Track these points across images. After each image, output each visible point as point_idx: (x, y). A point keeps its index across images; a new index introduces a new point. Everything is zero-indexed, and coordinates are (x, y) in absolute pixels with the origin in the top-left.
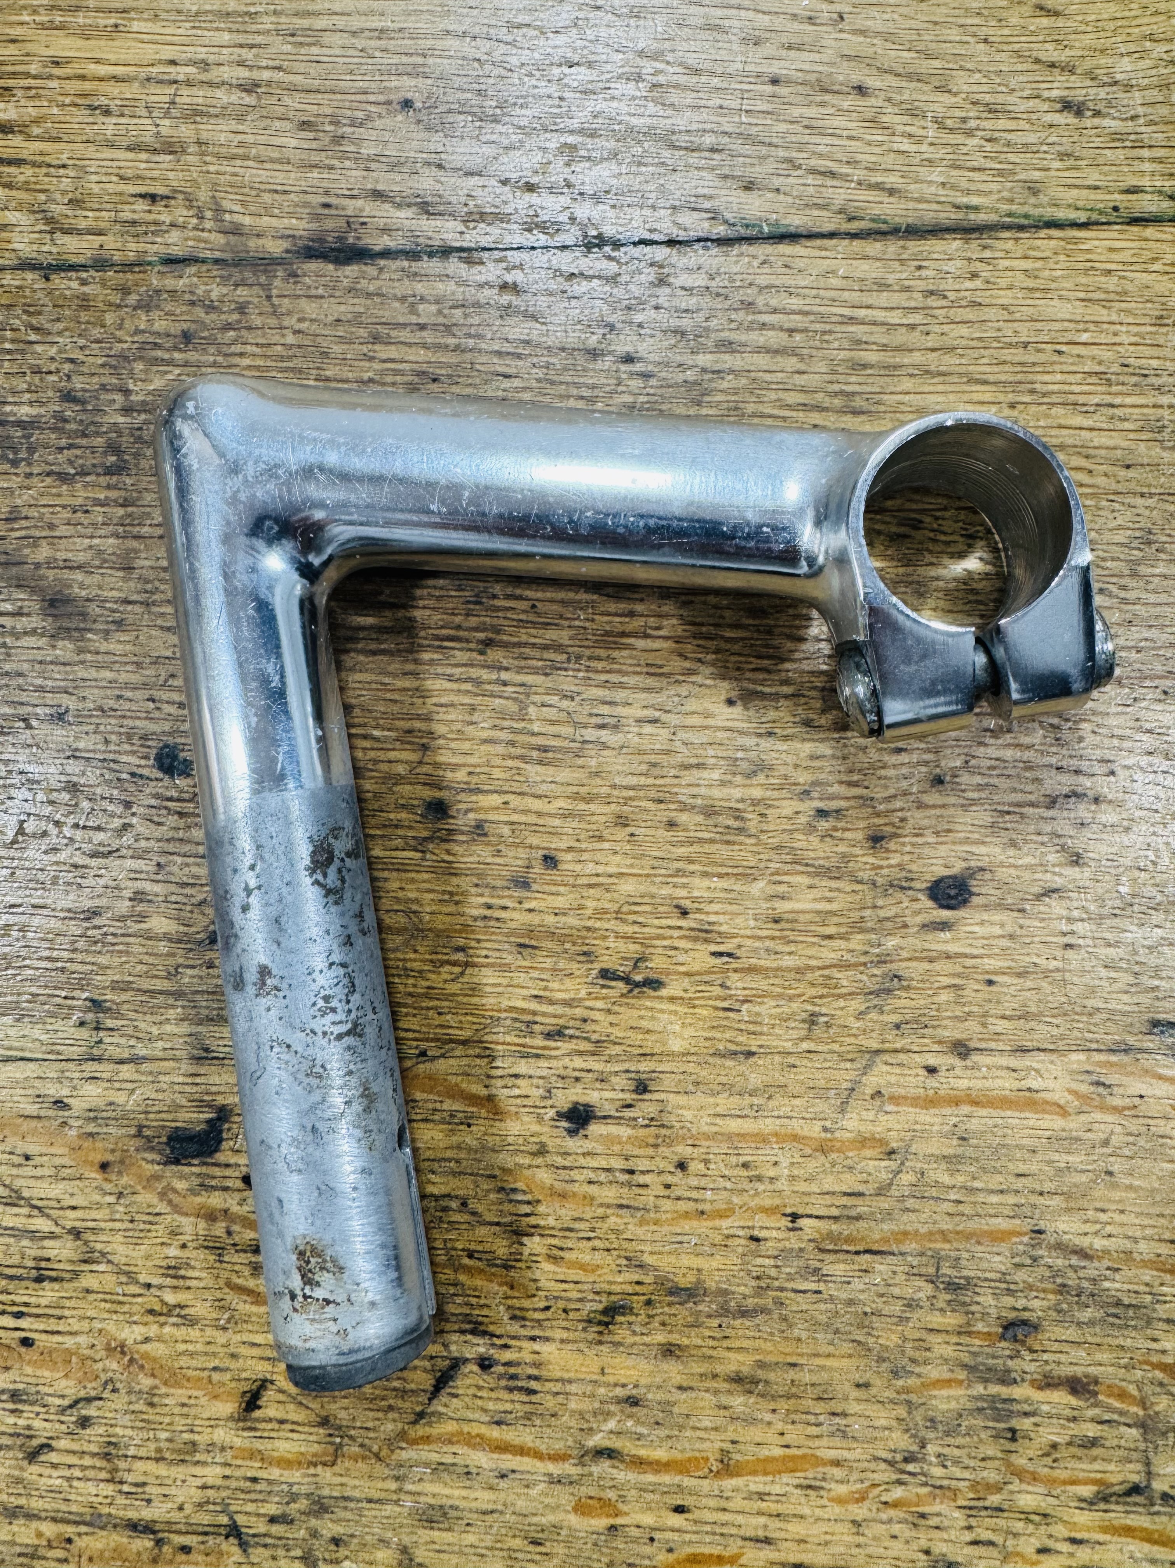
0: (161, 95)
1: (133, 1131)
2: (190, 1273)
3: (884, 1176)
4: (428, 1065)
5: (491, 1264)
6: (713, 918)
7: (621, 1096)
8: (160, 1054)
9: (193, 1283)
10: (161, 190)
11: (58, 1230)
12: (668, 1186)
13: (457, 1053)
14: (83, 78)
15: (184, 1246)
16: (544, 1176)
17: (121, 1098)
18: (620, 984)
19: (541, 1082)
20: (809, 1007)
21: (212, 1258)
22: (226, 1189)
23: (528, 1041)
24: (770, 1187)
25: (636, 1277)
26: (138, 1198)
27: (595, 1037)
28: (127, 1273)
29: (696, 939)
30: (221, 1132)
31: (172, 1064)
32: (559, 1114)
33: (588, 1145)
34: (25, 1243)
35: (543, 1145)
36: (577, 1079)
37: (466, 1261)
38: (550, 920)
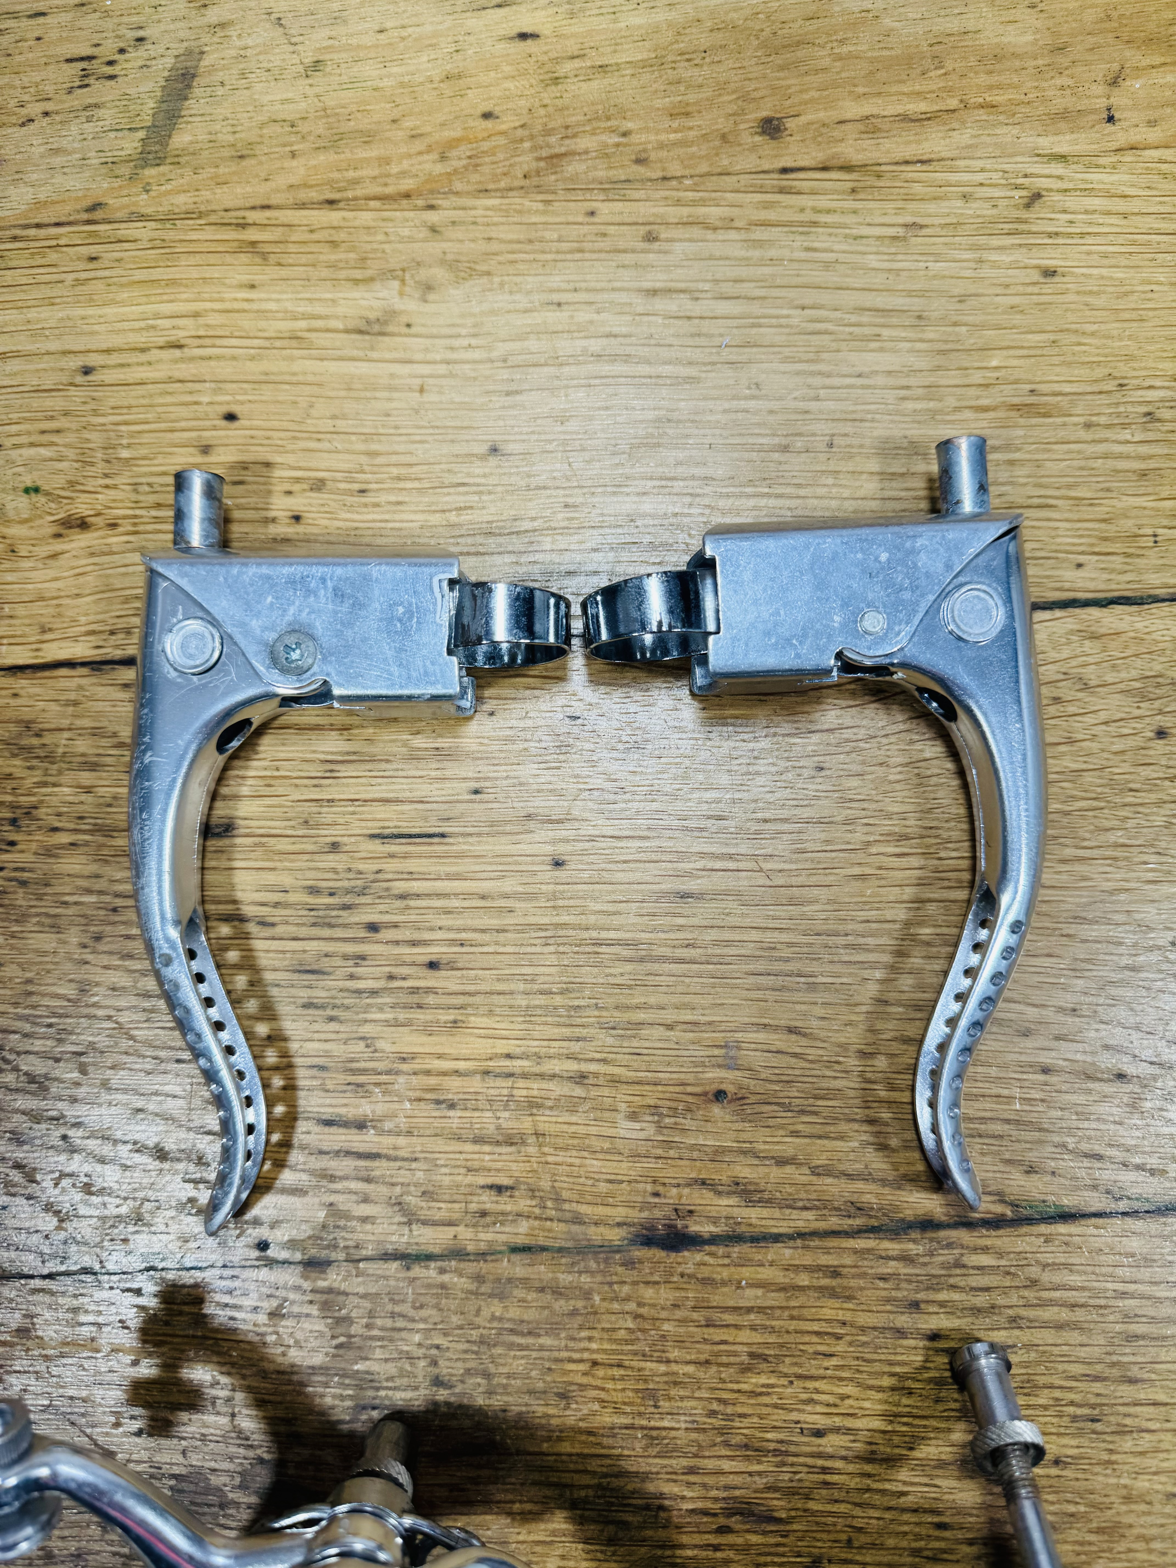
0: (499, 1087)
10: (505, 1181)
14: (428, 1073)
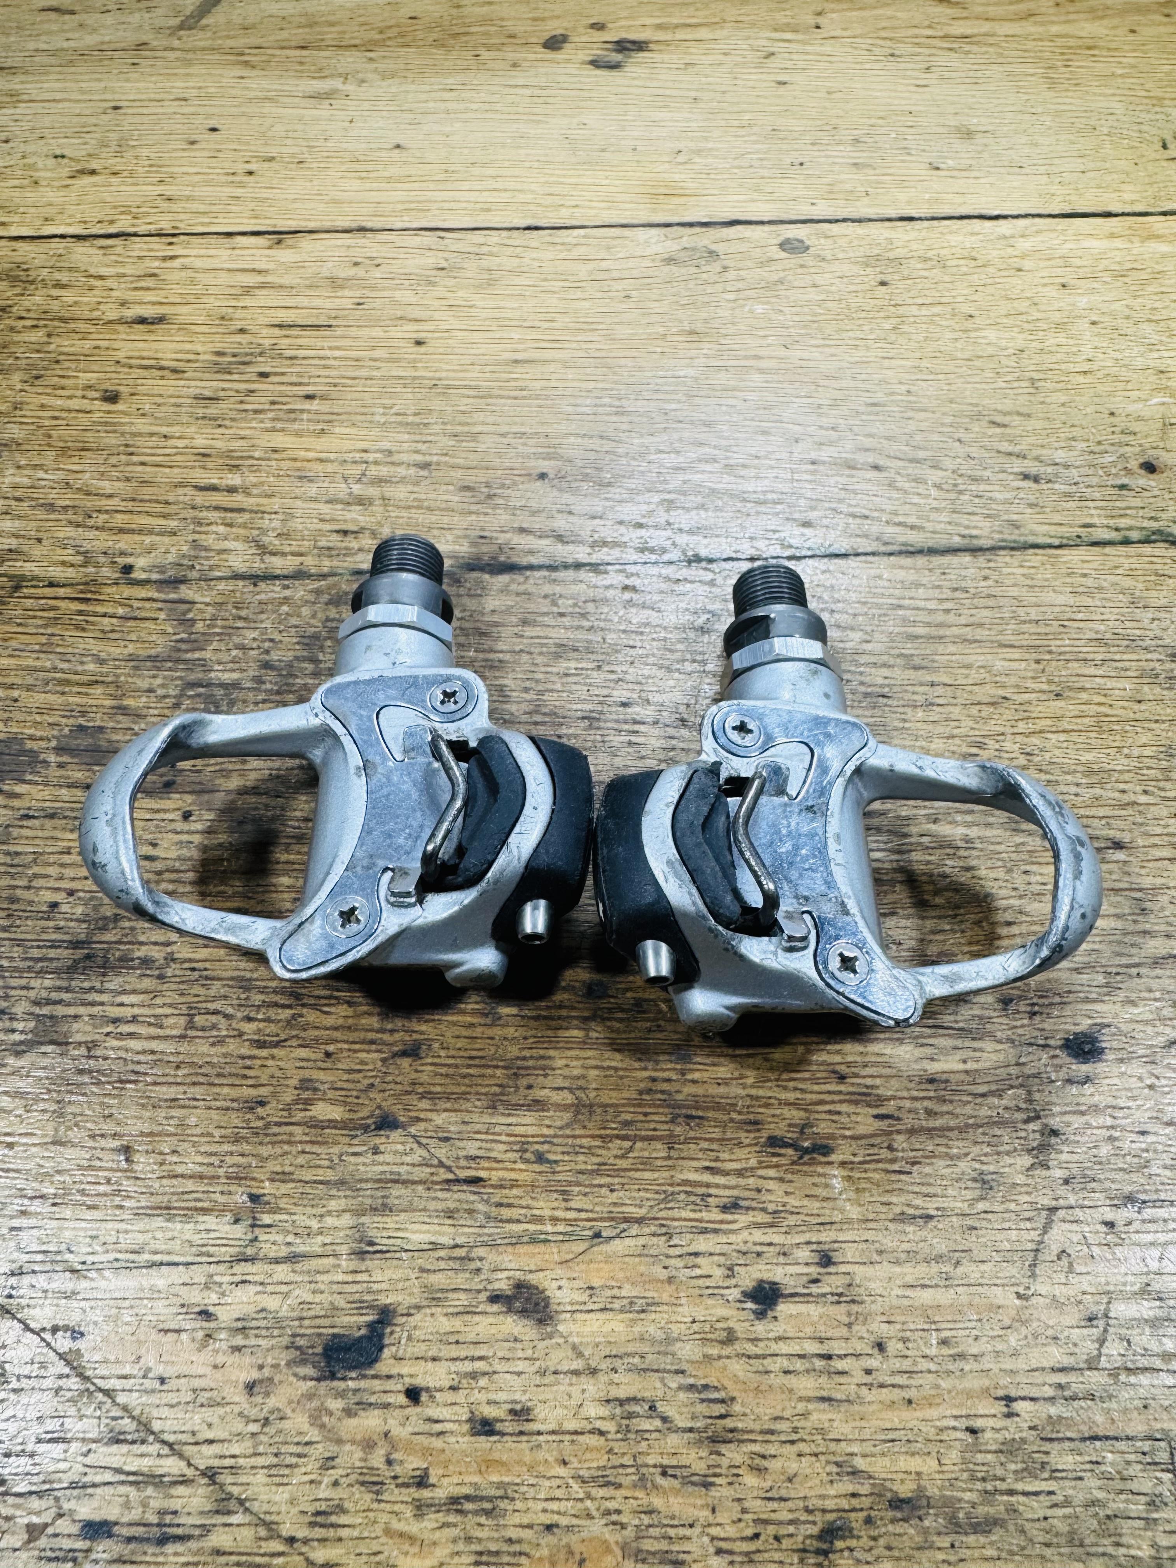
0: (354, 470)
1: (286, 1340)
2: (343, 1519)
3: (1091, 1347)
4: (604, 1248)
5: (687, 1481)
6: (869, 1082)
7: (806, 1270)
8: (319, 1250)
9: (344, 1533)
10: (351, 528)
11: (190, 1472)
12: (868, 1372)
13: (633, 1232)
14: (295, 459)
15: (336, 1484)
16: (737, 1367)
17: (272, 1303)
18: (790, 1151)
19: (722, 1260)
20: (977, 1166)
21: (368, 1497)
22: (386, 1406)
23: (704, 1215)
24: (976, 1366)
25: (851, 1488)
26: (286, 1425)
27: (771, 1207)
28: (267, 1525)
29: (856, 1103)
30: (381, 1336)
31: (331, 1261)
32: (745, 1294)
33: (778, 1329)
34: (150, 1491)
35: (730, 1331)
36: (759, 1254)
37: (660, 1480)
38: (714, 1090)
